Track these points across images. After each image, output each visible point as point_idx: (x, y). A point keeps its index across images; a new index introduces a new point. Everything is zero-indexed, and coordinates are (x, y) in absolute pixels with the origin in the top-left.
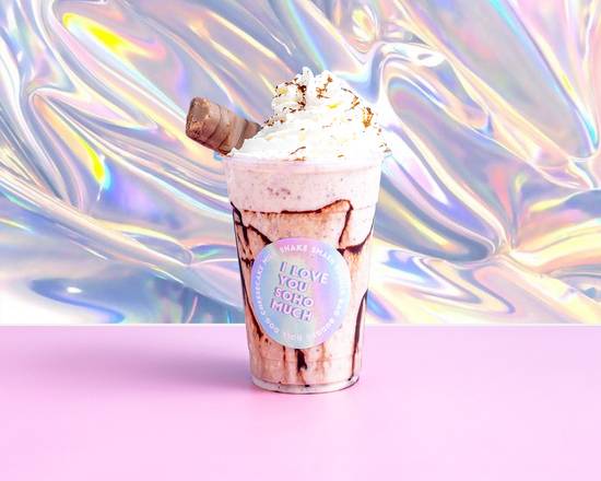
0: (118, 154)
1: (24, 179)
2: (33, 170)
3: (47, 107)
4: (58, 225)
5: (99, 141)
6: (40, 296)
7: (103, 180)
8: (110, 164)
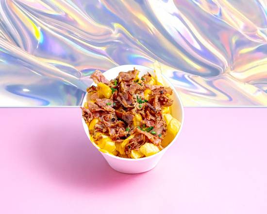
0: (46, 26)
1: (3, 38)
2: (7, 34)
3: (13, 4)
4: (18, 60)
5: (37, 20)
6: (10, 93)
7: (40, 39)
8: (43, 31)
